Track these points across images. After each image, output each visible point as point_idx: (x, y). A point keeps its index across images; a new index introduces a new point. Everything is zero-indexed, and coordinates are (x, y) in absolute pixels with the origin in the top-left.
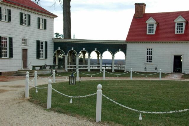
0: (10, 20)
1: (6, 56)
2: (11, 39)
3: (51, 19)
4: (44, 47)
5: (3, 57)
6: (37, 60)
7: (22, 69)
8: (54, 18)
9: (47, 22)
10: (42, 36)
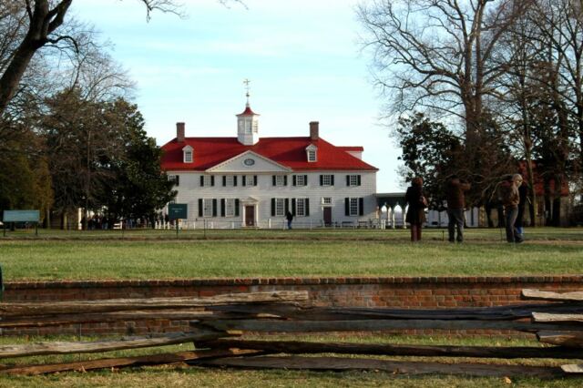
0: (305, 184)
1: (302, 215)
2: (307, 200)
3: (371, 174)
4: (358, 206)
6: (347, 217)
8: (375, 172)
9: (362, 178)
10: (355, 193)
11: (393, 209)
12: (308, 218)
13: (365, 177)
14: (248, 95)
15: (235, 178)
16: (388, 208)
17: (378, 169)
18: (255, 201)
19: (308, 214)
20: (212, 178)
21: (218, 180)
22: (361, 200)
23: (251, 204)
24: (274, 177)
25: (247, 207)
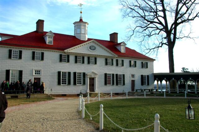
0: (123, 65)
1: (121, 84)
2: (124, 75)
3: (151, 62)
4: (146, 80)
5: (119, 85)
6: (142, 86)
7: (131, 91)
8: (153, 61)
9: (148, 64)
10: (145, 72)
11: (161, 82)
12: (124, 86)
13: (149, 64)
14: (81, 13)
15: (83, 58)
16: (158, 82)
17: (155, 60)
18: (96, 74)
19: (124, 84)
20: (68, 56)
21: (72, 58)
22: (148, 76)
23: (93, 76)
24: (106, 60)
25: (90, 79)
